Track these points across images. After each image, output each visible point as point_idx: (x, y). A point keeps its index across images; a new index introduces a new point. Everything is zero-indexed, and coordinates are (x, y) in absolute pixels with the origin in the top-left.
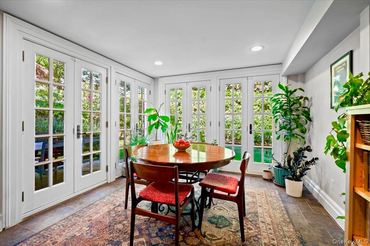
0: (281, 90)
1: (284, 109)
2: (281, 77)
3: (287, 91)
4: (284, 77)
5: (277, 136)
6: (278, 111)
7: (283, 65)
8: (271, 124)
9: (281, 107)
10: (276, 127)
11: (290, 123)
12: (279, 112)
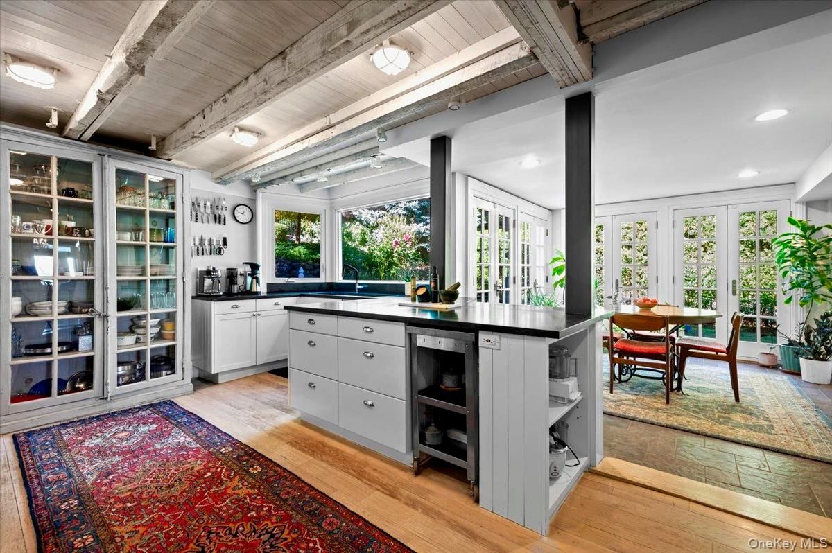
0: (794, 227)
1: (799, 257)
2: (794, 205)
3: (805, 229)
4: (799, 205)
5: (785, 298)
6: (788, 259)
7: (797, 184)
8: (775, 282)
9: (793, 254)
10: (783, 285)
11: (810, 278)
12: (790, 261)
